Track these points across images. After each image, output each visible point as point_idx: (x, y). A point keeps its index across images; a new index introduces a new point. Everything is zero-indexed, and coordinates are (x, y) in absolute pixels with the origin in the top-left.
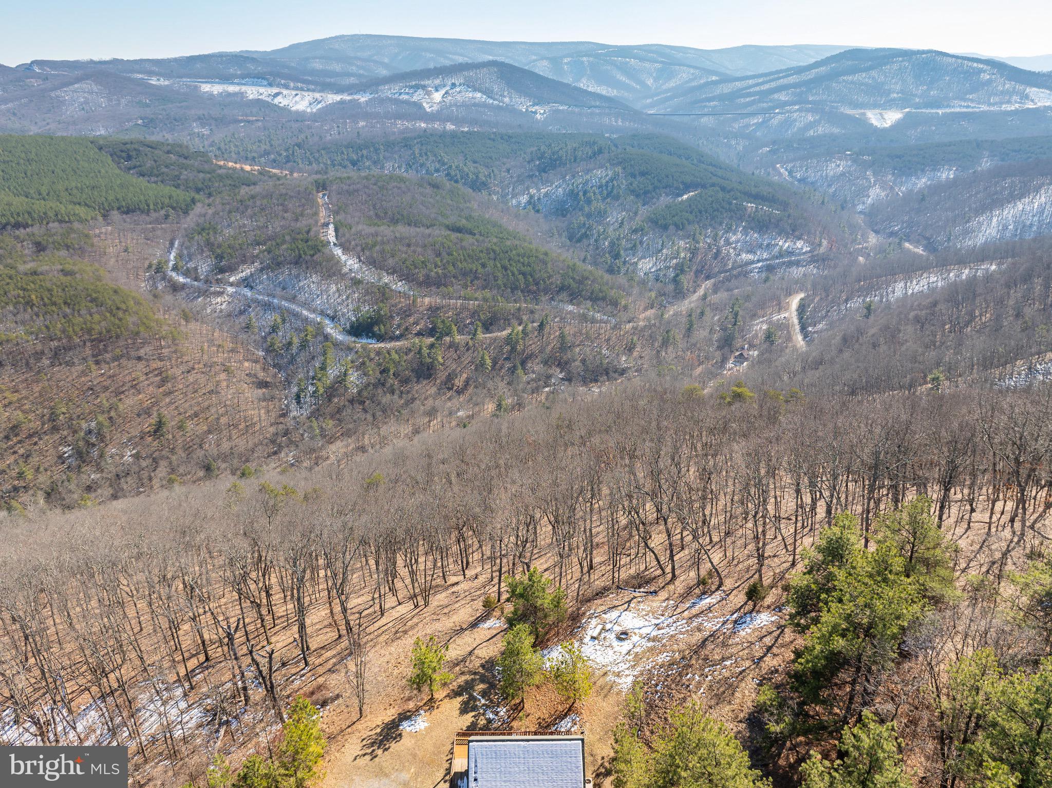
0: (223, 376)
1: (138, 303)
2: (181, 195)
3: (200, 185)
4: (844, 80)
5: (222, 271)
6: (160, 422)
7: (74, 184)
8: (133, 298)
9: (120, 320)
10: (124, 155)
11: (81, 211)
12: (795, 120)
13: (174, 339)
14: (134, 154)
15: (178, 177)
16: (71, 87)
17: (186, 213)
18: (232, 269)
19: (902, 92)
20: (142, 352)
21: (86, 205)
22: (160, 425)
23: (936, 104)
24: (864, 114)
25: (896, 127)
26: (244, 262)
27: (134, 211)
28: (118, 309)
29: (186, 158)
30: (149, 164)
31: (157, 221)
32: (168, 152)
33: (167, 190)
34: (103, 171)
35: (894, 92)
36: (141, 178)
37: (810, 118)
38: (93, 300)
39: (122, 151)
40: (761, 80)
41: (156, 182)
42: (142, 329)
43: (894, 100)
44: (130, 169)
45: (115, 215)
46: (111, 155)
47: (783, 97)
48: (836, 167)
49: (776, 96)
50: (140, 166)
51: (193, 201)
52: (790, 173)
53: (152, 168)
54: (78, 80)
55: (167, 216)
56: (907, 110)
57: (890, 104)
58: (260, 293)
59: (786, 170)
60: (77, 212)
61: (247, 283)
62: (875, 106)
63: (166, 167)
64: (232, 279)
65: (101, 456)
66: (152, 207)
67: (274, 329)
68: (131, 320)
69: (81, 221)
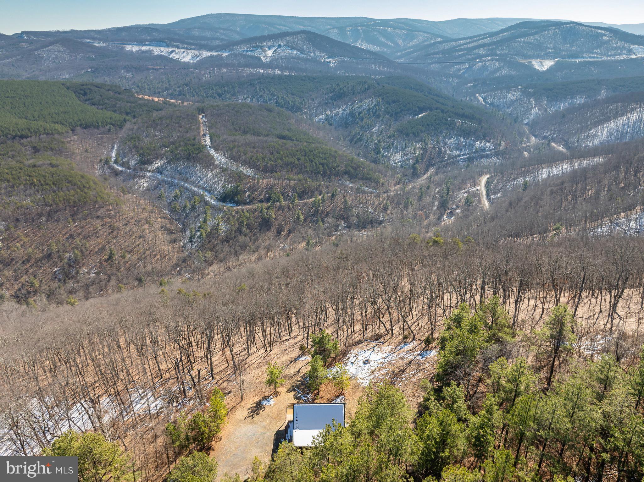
0: (146, 226)
1: (95, 183)
2: (117, 117)
3: (128, 111)
4: (518, 41)
5: (144, 163)
6: (111, 253)
7: (53, 111)
8: (93, 180)
9: (86, 193)
10: (82, 92)
11: (59, 127)
12: (488, 66)
13: (117, 205)
14: (88, 91)
15: (115, 106)
16: (47, 49)
17: (121, 128)
18: (150, 162)
19: (554, 48)
20: (99, 213)
21: (61, 123)
22: (111, 255)
23: (575, 56)
24: (531, 62)
25: (550, 70)
26: (157, 158)
27: (89, 127)
28: (84, 187)
29: (119, 94)
30: (98, 97)
31: (103, 133)
32: (109, 90)
33: (109, 114)
34: (70, 102)
35: (549, 48)
36: (93, 106)
37: (498, 65)
38: (70, 182)
39: (81, 90)
40: (468, 41)
41: (102, 109)
42: (98, 199)
43: (549, 53)
44: (86, 100)
45: (79, 129)
46: (75, 93)
47: (481, 51)
48: (513, 96)
49: (477, 51)
50: (92, 99)
51: (125, 120)
52: (485, 99)
53: (99, 100)
54: (51, 44)
55: (109, 130)
56: (557, 60)
57: (547, 56)
58: (166, 176)
59: (482, 98)
60: (57, 128)
61: (159, 171)
62: (537, 57)
63: (108, 99)
64: (150, 168)
65: (77, 273)
66: (100, 124)
67: (176, 198)
68: (92, 193)
69: (59, 133)
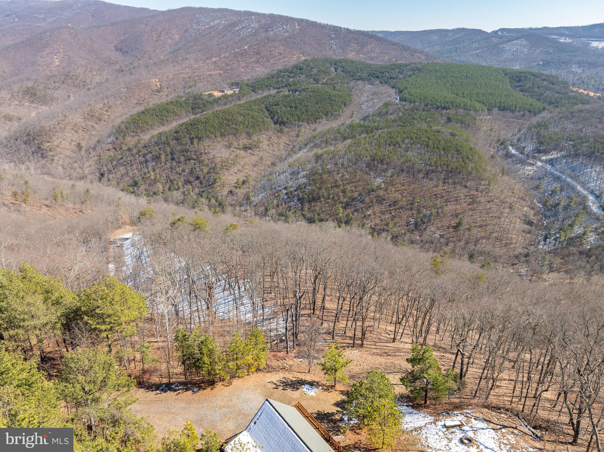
0: (507, 210)
5: (539, 152)
14: (523, 79)
16: (512, 43)
17: (535, 115)
18: (545, 152)
20: (468, 184)
22: (459, 224)
26: (555, 149)
27: (507, 110)
28: (468, 158)
29: (553, 84)
30: (529, 85)
31: (517, 118)
32: (544, 80)
33: (531, 100)
34: (501, 86)
36: (521, 93)
38: (457, 151)
39: (517, 77)
41: (527, 96)
42: (474, 172)
44: (517, 87)
45: (495, 110)
46: (510, 79)
50: (523, 86)
53: (529, 88)
54: (517, 38)
55: (523, 115)
60: (475, 105)
61: (551, 162)
63: (538, 88)
64: (544, 158)
66: (518, 109)
69: (476, 111)
